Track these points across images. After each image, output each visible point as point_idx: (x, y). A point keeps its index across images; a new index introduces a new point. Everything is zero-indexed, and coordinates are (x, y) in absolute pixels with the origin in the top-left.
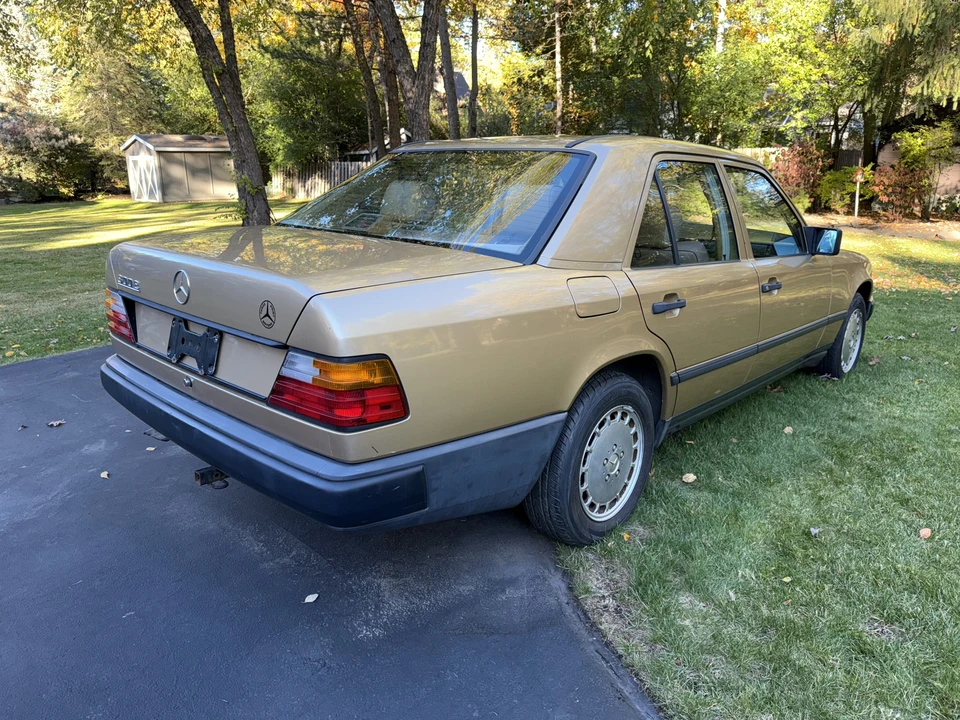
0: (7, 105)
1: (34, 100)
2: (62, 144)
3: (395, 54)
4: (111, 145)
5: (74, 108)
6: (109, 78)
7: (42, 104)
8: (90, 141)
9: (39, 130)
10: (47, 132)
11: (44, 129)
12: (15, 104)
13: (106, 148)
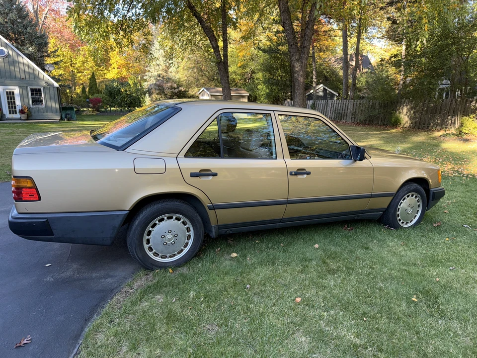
0: (161, 74)
1: (171, 72)
2: (176, 91)
3: (291, 51)
4: (195, 91)
5: (183, 76)
6: (198, 63)
7: (173, 74)
8: (187, 90)
9: (168, 85)
10: (171, 86)
11: (170, 85)
12: (165, 74)
13: (193, 93)
